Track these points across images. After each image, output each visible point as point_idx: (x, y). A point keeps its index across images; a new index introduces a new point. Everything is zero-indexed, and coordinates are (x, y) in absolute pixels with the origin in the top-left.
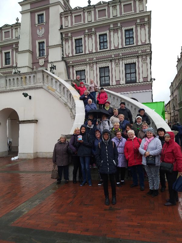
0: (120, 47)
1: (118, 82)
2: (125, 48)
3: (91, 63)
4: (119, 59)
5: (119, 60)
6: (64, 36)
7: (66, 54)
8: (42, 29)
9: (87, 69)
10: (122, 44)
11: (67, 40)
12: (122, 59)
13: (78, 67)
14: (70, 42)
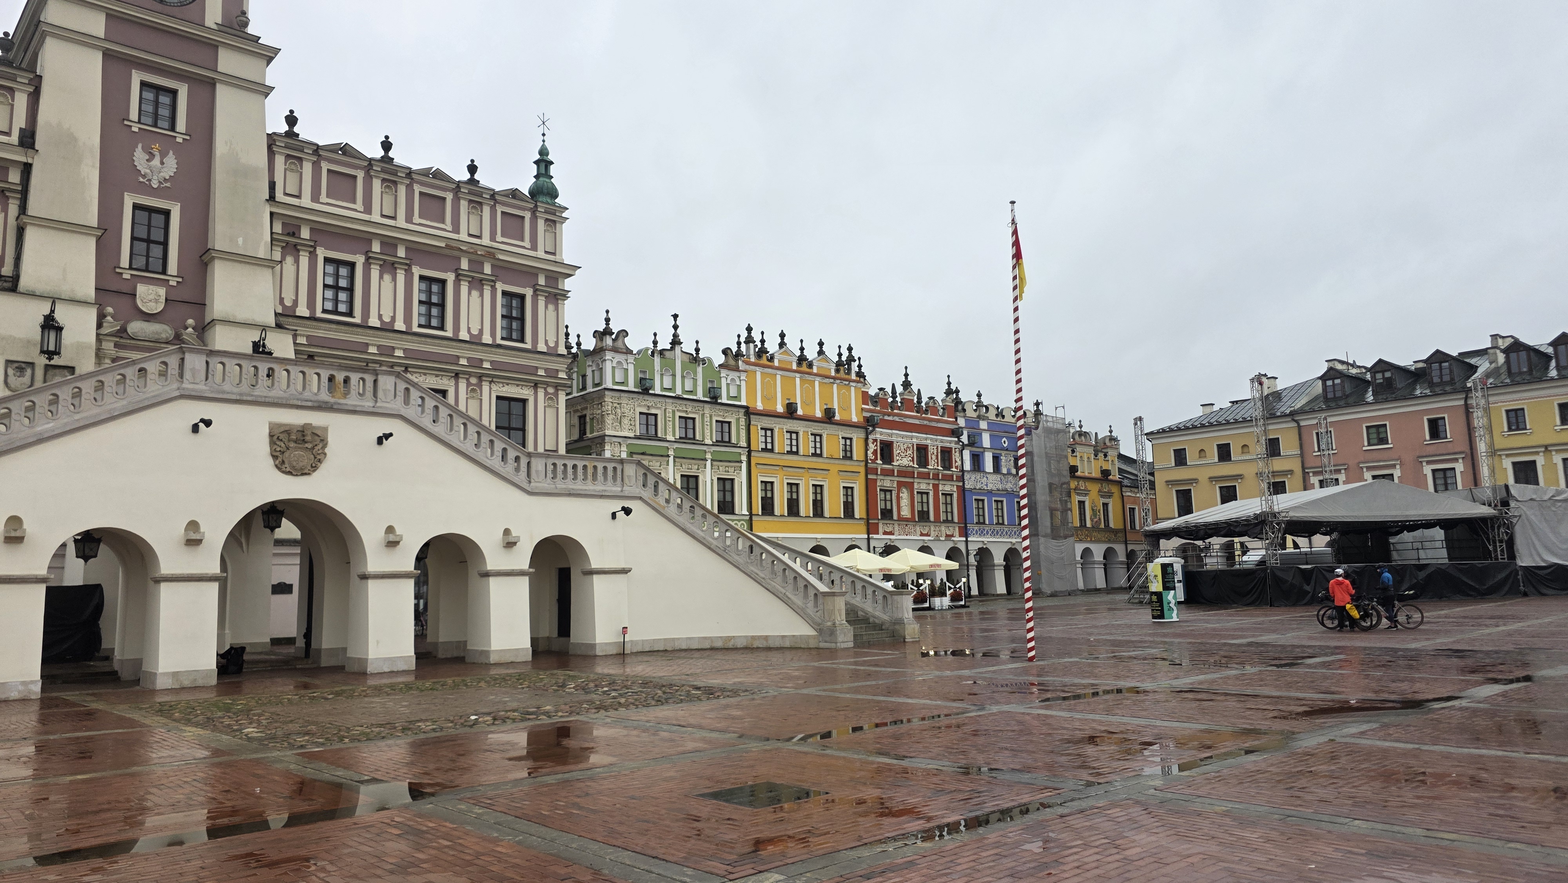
0: (487, 339)
4: (480, 377)
5: (481, 380)
6: (278, 226)
11: (291, 249)
12: (492, 379)
14: (304, 260)
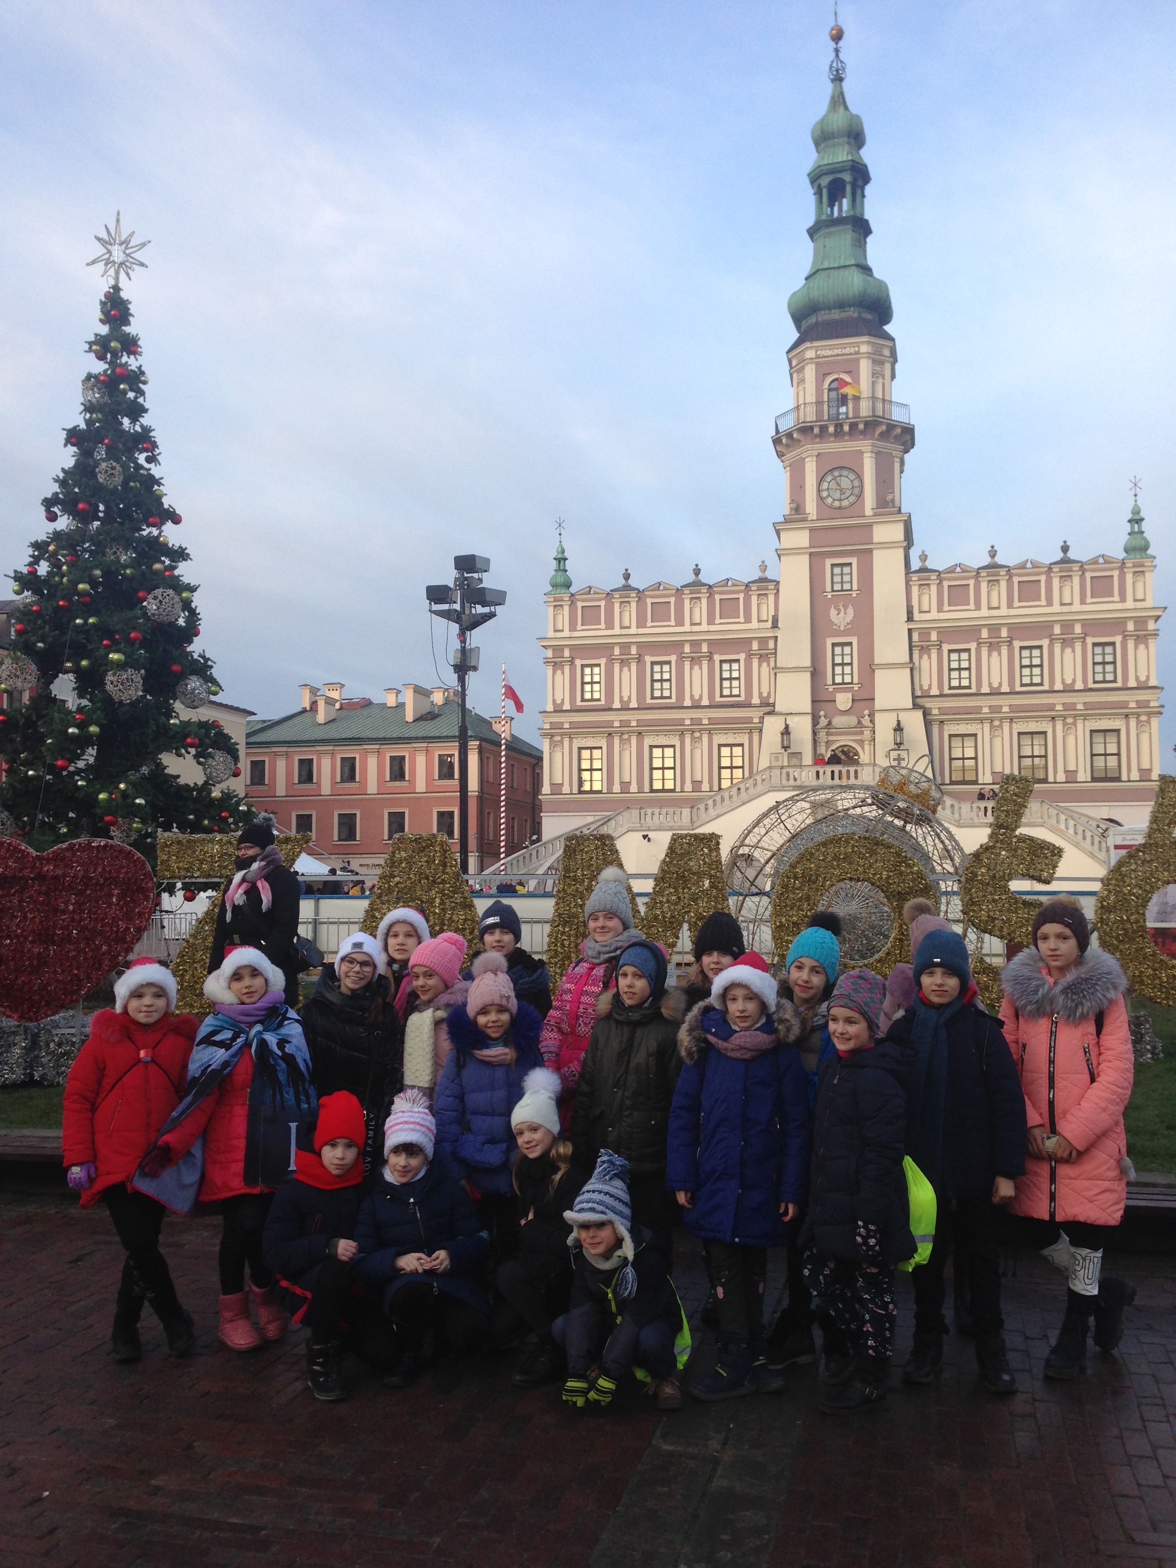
0: (1079, 685)
1: (1071, 776)
2: (1091, 690)
3: (994, 719)
4: (1075, 717)
5: (1075, 720)
6: (915, 637)
7: (921, 686)
8: (846, 607)
9: (984, 731)
10: (1085, 681)
11: (925, 650)
12: (1085, 717)
13: (958, 724)
14: (934, 656)
